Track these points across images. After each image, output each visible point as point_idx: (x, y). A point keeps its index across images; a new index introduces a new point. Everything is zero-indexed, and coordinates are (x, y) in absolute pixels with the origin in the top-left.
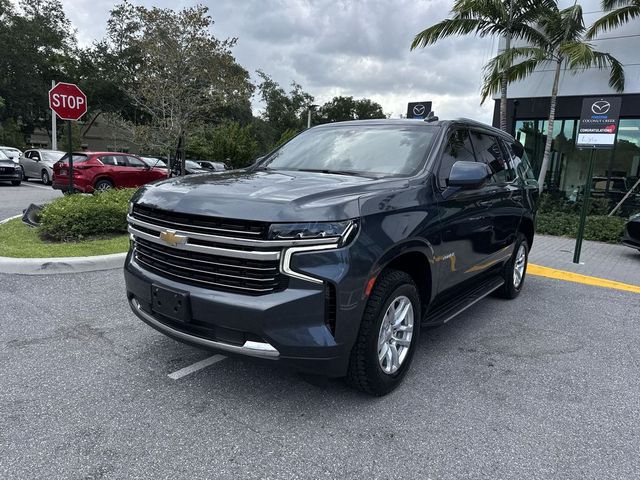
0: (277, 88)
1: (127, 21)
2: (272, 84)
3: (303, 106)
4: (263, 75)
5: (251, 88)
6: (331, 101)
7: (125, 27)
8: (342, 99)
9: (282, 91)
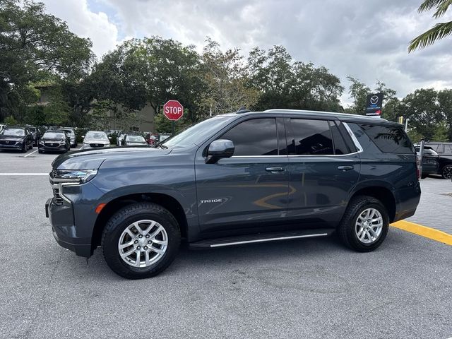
0: (364, 87)
1: (259, 57)
2: (360, 85)
3: (387, 99)
4: (352, 80)
5: (342, 89)
6: (413, 93)
7: (257, 61)
8: (423, 91)
9: (368, 89)
